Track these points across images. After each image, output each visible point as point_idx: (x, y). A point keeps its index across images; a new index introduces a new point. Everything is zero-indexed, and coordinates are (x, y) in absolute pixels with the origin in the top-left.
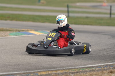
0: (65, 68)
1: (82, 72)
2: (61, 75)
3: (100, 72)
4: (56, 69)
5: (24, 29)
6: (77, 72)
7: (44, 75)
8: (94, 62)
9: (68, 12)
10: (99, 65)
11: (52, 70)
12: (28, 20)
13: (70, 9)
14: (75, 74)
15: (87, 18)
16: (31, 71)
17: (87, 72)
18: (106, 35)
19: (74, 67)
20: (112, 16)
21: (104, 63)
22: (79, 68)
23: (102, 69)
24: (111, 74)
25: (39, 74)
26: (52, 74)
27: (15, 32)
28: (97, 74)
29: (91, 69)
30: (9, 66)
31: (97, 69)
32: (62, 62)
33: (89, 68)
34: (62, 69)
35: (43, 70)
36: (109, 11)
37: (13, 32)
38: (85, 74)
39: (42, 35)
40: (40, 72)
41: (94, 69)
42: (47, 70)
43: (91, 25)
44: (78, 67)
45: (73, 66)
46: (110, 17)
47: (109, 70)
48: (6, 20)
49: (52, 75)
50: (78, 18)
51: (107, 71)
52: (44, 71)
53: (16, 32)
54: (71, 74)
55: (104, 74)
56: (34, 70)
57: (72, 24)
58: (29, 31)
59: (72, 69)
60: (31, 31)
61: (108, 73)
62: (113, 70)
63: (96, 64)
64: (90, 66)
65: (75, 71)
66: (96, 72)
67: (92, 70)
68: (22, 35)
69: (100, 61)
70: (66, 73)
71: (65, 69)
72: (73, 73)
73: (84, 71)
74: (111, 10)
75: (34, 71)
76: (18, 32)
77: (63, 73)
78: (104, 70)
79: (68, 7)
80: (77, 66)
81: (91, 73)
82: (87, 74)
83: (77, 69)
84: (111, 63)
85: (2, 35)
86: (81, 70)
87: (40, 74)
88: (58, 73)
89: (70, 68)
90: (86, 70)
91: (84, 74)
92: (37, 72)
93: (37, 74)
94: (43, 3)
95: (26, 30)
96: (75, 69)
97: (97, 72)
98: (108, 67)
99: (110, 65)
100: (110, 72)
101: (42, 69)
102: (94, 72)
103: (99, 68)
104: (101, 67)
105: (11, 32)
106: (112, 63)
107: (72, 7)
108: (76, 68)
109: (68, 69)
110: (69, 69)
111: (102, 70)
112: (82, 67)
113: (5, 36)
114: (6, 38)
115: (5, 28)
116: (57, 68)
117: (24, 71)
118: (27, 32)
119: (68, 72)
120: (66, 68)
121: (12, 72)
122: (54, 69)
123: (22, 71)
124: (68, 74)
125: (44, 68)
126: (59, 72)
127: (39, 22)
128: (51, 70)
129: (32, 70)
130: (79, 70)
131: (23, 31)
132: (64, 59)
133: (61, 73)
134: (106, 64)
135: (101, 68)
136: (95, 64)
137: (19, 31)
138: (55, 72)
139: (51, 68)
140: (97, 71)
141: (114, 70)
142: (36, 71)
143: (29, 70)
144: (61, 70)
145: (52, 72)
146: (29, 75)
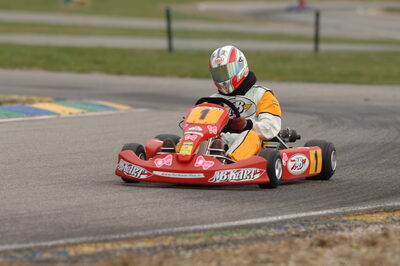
0: (160, 231)
1: (220, 244)
2: (148, 254)
3: (283, 242)
4: (129, 235)
5: (15, 97)
6: (204, 245)
7: (87, 256)
8: (261, 208)
9: (169, 34)
10: (280, 218)
11: (117, 237)
12: (30, 65)
13: (176, 25)
14: (197, 251)
16: (43, 244)
17: (236, 242)
18: (301, 112)
19: (192, 228)
20: (323, 47)
21: (297, 213)
22: (210, 230)
23: (288, 233)
24: (320, 249)
25: (72, 252)
26: (115, 251)
28: (272, 250)
29: (251, 234)
31: (273, 231)
32: (149, 210)
33: (244, 231)
34: (149, 233)
35: (84, 239)
36: (310, 31)
38: (230, 250)
39: (80, 115)
40: (75, 244)
41: (261, 232)
42: (97, 238)
44: (205, 227)
45: (188, 224)
46: (316, 49)
47: (315, 236)
49: (118, 254)
50: (201, 54)
51: (308, 238)
52: (89, 243)
54: (182, 253)
55: (298, 249)
56: (54, 239)
58: (33, 102)
59: (186, 232)
60: (41, 101)
61: (312, 245)
62: (326, 237)
63: (269, 216)
64: (249, 221)
65: (197, 242)
66: (269, 242)
67: (255, 235)
68: (8, 116)
69: (283, 204)
70: (164, 248)
71: (162, 234)
72: (188, 248)
73: (229, 240)
74: (317, 25)
75: (54, 242)
77: (155, 248)
78: (298, 236)
79: (168, 17)
80: (203, 223)
81: (251, 248)
82: (238, 252)
83: (202, 234)
84: (320, 213)
86: (217, 238)
87: (76, 253)
88: (139, 250)
89: (180, 229)
90: (235, 235)
91: (226, 252)
92: (64, 246)
93: (65, 253)
94: (82, 4)
95: (24, 98)
96: (197, 235)
97: (273, 244)
98: (309, 225)
99: (317, 219)
100: (316, 242)
101: (80, 235)
102: (263, 244)
103: (280, 228)
104: (287, 225)
106: (325, 212)
108: (199, 231)
109: (172, 234)
110: (176, 235)
111: (289, 235)
112: (221, 225)
116: (132, 230)
117: (20, 243)
118: (27, 105)
119: (173, 246)
120: (165, 230)
122: (123, 236)
123: (11, 243)
124: (173, 252)
125: (88, 233)
126: (140, 245)
127: (70, 69)
128: (113, 236)
129: (47, 238)
130: (211, 236)
131: (13, 102)
132: (158, 200)
133: (148, 249)
134: (304, 214)
135: (286, 228)
136: (264, 215)
138: (127, 245)
139: (112, 231)
140: (273, 238)
141: (331, 236)
142: (61, 242)
143: (36, 238)
144: (148, 237)
145: (116, 246)
146: (38, 257)
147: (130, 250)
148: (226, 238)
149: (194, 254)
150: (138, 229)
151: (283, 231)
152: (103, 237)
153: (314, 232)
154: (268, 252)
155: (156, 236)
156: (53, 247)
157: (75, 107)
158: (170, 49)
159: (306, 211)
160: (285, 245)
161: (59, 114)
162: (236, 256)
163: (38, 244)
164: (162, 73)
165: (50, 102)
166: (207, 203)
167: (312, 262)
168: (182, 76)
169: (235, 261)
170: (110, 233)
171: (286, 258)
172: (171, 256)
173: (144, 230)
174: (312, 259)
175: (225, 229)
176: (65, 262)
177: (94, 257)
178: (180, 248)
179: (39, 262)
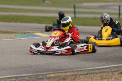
0: (74, 70)
2: (70, 76)
4: (64, 71)
5: (29, 31)
6: (87, 74)
7: (53, 77)
8: (103, 64)
9: (75, 13)
10: (109, 66)
11: (61, 72)
13: (77, 10)
14: (85, 76)
16: (39, 74)
17: (96, 73)
19: (83, 69)
20: (121, 16)
21: (114, 65)
23: (112, 71)
24: (121, 75)
25: (48, 76)
26: (61, 76)
27: (20, 34)
28: (107, 75)
29: (101, 71)
30: (16, 69)
31: (107, 70)
32: (70, 64)
33: (99, 70)
34: (71, 70)
35: (51, 72)
36: (117, 12)
37: (18, 34)
38: (95, 75)
40: (49, 74)
41: (104, 70)
42: (55, 72)
44: (87, 69)
45: (82, 68)
46: (119, 17)
47: (120, 71)
48: (10, 22)
49: (62, 76)
50: (85, 19)
51: (118, 72)
52: (53, 73)
53: (22, 34)
54: (81, 76)
55: (115, 75)
56: (42, 72)
57: (79, 25)
58: (34, 33)
59: (81, 70)
60: (37, 33)
61: (119, 74)
63: (106, 66)
64: (100, 67)
65: (85, 73)
68: (27, 37)
70: (75, 75)
71: (74, 71)
72: (82, 75)
73: (94, 73)
74: (120, 10)
75: (43, 73)
76: (24, 35)
77: (72, 75)
78: (115, 71)
80: (86, 68)
81: (101, 75)
82: (97, 76)
83: (86, 71)
84: (121, 65)
85: (7, 37)
86: (90, 72)
87: (49, 76)
88: (68, 75)
89: (80, 69)
90: (96, 71)
93: (46, 76)
94: (48, 4)
95: (32, 32)
96: (85, 71)
98: (118, 68)
99: (120, 67)
102: (104, 74)
103: (109, 69)
104: (111, 68)
105: (16, 34)
107: (79, 8)
108: (85, 70)
109: (77, 71)
110: (79, 71)
112: (92, 68)
113: (11, 38)
114: (11, 41)
115: (9, 30)
116: (65, 70)
117: (33, 73)
118: (33, 34)
119: (78, 74)
120: (75, 70)
121: (21, 74)
122: (63, 71)
123: (30, 73)
124: (78, 76)
125: (52, 70)
126: (68, 74)
128: (60, 72)
129: (40, 72)
130: (89, 71)
131: (28, 33)
132: (73, 61)
133: (71, 75)
134: (116, 65)
135: (111, 69)
136: (104, 66)
137: (25, 33)
138: (64, 74)
139: (59, 70)
140: (107, 72)
142: (45, 73)
143: (37, 72)
144: (71, 72)
145: (61, 74)
146: (38, 77)
147: (65, 75)
148: (93, 72)
149: (84, 76)
150: (67, 69)
151: (110, 70)
152: (57, 72)
153: (120, 70)
154: (106, 76)
155: (73, 71)
156: (42, 75)
157: (47, 34)
158: (75, 17)
159: (117, 64)
160: (111, 74)
161: (42, 36)
162: (97, 77)
163: (38, 74)
165: (39, 33)
166: (87, 62)
167: (119, 79)
169: (96, 78)
170: (59, 71)
171: (111, 77)
172: (77, 77)
173: (69, 70)
174: (119, 78)
175: (93, 69)
176: (46, 79)
177: (55, 77)
178: (80, 75)
179: (39, 79)
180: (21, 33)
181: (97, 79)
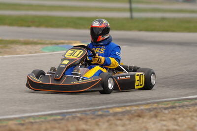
0: (149, 102)
1: (180, 107)
2: (147, 112)
5: (62, 41)
6: (173, 108)
7: (119, 113)
11: (130, 104)
14: (170, 110)
15: (163, 19)
16: (96, 108)
17: (187, 106)
22: (173, 101)
25: (111, 111)
29: (192, 102)
30: (58, 101)
33: (189, 101)
34: (144, 102)
35: (114, 105)
38: (186, 109)
40: (112, 108)
43: (173, 31)
45: (162, 98)
48: (29, 26)
49: (133, 112)
50: (147, 20)
52: (118, 107)
54: (164, 111)
56: (100, 106)
58: (72, 43)
65: (168, 106)
67: (194, 103)
70: (154, 109)
72: (166, 109)
73: (183, 105)
76: (56, 47)
77: (149, 109)
81: (195, 108)
82: (190, 110)
83: (170, 103)
85: (30, 50)
86: (177, 104)
88: (142, 110)
90: (186, 103)
93: (108, 111)
95: (67, 42)
96: (168, 103)
105: (45, 46)
108: (168, 101)
109: (155, 103)
110: (158, 103)
113: (36, 52)
115: (31, 40)
116: (136, 101)
117: (86, 108)
118: (70, 45)
119: (158, 108)
120: (152, 101)
122: (133, 104)
123: (81, 108)
125: (116, 103)
126: (142, 108)
130: (175, 103)
131: (62, 43)
133: (147, 109)
137: (57, 44)
138: (135, 108)
142: (104, 107)
143: (92, 105)
144: (144, 104)
145: (131, 108)
146: (96, 113)
147: (138, 110)
148: (181, 104)
150: (139, 101)
162: (190, 112)
164: (130, 29)
168: (140, 30)
169: (190, 114)
172: (159, 112)
175: (180, 100)
177: (122, 113)
178: (162, 109)
179: (97, 116)
180: (51, 44)
181: (192, 116)
